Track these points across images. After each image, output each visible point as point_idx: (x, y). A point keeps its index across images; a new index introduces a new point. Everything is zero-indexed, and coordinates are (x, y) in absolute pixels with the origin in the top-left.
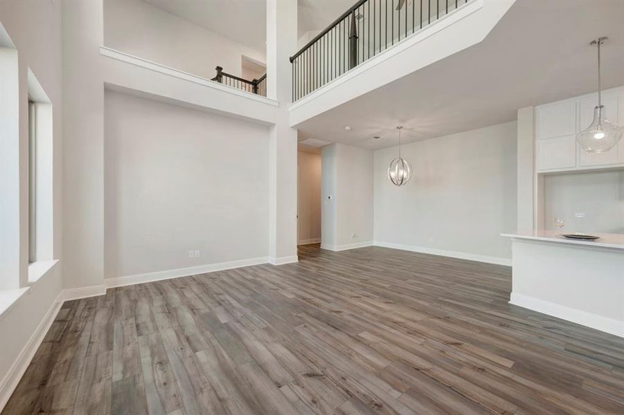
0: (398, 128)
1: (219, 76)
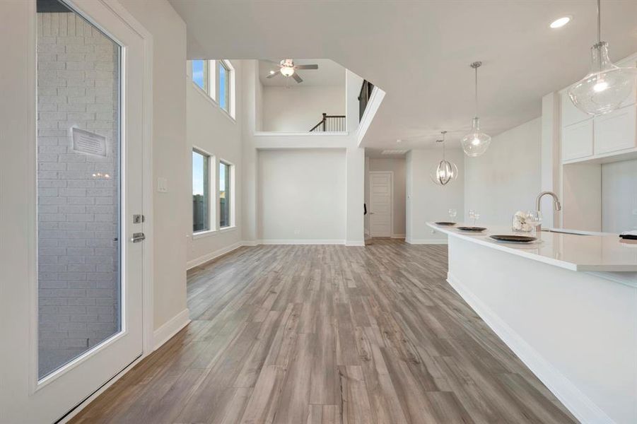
1: (324, 119)
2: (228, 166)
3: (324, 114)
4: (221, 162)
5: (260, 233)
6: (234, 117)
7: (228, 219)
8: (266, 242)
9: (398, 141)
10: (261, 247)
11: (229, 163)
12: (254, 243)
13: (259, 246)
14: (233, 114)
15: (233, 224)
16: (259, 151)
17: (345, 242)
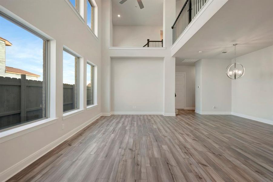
0: (234, 45)
1: (148, 43)
2: (93, 67)
3: (148, 40)
4: (88, 63)
5: (112, 108)
6: (97, 35)
7: (93, 100)
8: (116, 113)
9: (200, 52)
10: (113, 116)
11: (94, 64)
12: (109, 114)
13: (112, 115)
14: (96, 33)
15: (96, 103)
16: (112, 59)
17: (163, 113)
